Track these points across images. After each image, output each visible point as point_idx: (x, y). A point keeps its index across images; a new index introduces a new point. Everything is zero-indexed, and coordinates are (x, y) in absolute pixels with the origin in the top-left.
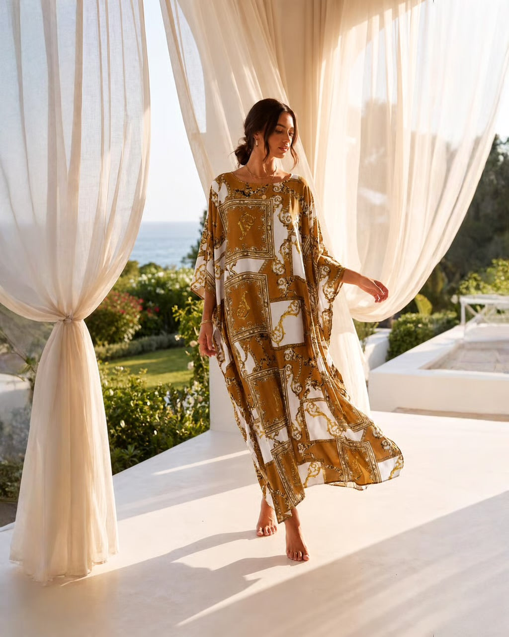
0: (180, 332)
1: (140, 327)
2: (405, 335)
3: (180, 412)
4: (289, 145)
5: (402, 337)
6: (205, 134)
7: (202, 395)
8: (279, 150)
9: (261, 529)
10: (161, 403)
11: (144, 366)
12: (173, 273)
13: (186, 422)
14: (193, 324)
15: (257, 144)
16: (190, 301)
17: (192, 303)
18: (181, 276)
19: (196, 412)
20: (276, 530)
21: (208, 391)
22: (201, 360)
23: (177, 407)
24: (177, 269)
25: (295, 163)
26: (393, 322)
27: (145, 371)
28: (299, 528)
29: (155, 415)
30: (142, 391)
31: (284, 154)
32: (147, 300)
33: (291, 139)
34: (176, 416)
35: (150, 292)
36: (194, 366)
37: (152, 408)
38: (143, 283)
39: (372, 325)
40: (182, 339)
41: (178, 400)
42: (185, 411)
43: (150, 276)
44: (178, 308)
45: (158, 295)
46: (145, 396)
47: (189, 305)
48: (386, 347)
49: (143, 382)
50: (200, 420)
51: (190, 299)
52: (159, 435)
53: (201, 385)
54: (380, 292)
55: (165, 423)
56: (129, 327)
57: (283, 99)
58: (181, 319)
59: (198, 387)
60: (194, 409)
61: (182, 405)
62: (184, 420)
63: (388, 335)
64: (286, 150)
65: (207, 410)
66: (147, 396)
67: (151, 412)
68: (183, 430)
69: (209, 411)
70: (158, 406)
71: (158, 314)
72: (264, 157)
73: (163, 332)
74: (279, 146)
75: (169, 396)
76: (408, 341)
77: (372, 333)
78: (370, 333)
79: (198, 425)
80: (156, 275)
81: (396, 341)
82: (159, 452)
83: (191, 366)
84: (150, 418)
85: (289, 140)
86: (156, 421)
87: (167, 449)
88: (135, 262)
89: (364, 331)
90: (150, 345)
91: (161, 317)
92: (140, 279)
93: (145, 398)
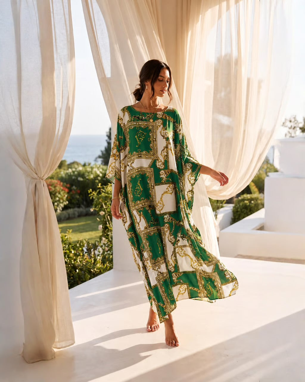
0: (94, 206)
1: (67, 202)
2: (243, 208)
3: (93, 258)
4: (166, 89)
5: (241, 210)
6: (110, 78)
7: (108, 247)
8: (161, 92)
9: (149, 327)
10: (81, 252)
11: (70, 228)
12: (89, 168)
13: (97, 264)
14: (102, 201)
15: (147, 88)
16: (100, 186)
17: (101, 187)
18: (94, 170)
19: (104, 258)
20: (159, 327)
21: (112, 244)
22: (107, 224)
23: (92, 254)
24: (92, 165)
25: (171, 100)
26: (235, 199)
27: (71, 231)
28: (173, 326)
29: (77, 260)
30: (68, 244)
31: (163, 94)
32: (72, 185)
33: (168, 85)
34: (90, 260)
35: (74, 180)
36: (102, 228)
37: (75, 255)
38: (69, 174)
39: (222, 202)
40: (95, 210)
41: (92, 250)
42: (96, 257)
43: (74, 170)
44: (92, 190)
45: (79, 181)
46: (71, 247)
47: (100, 188)
48: (231, 216)
49: (70, 238)
50: (106, 263)
51: (100, 184)
52: (80, 272)
53: (107, 240)
54: (223, 179)
55: (84, 265)
56: (60, 203)
57: (163, 60)
58: (94, 198)
59: (105, 241)
60: (102, 255)
61: (94, 253)
62: (96, 262)
63: (232, 208)
64: (165, 92)
65: (111, 257)
66: (72, 247)
67: (75, 258)
68: (95, 269)
69: (112, 256)
70: (79, 254)
71: (80, 194)
72: (151, 96)
73: (82, 206)
74: (161, 90)
75: (86, 247)
76: (245, 212)
77: (222, 207)
78: (221, 207)
79: (106, 266)
80: (78, 169)
81: (237, 212)
82: (79, 283)
83: (100, 228)
84: (74, 261)
85: (167, 86)
86: (77, 263)
87: (85, 281)
88: (65, 161)
89: (216, 205)
90: (74, 214)
91: (81, 196)
92: (68, 171)
93: (71, 249)
